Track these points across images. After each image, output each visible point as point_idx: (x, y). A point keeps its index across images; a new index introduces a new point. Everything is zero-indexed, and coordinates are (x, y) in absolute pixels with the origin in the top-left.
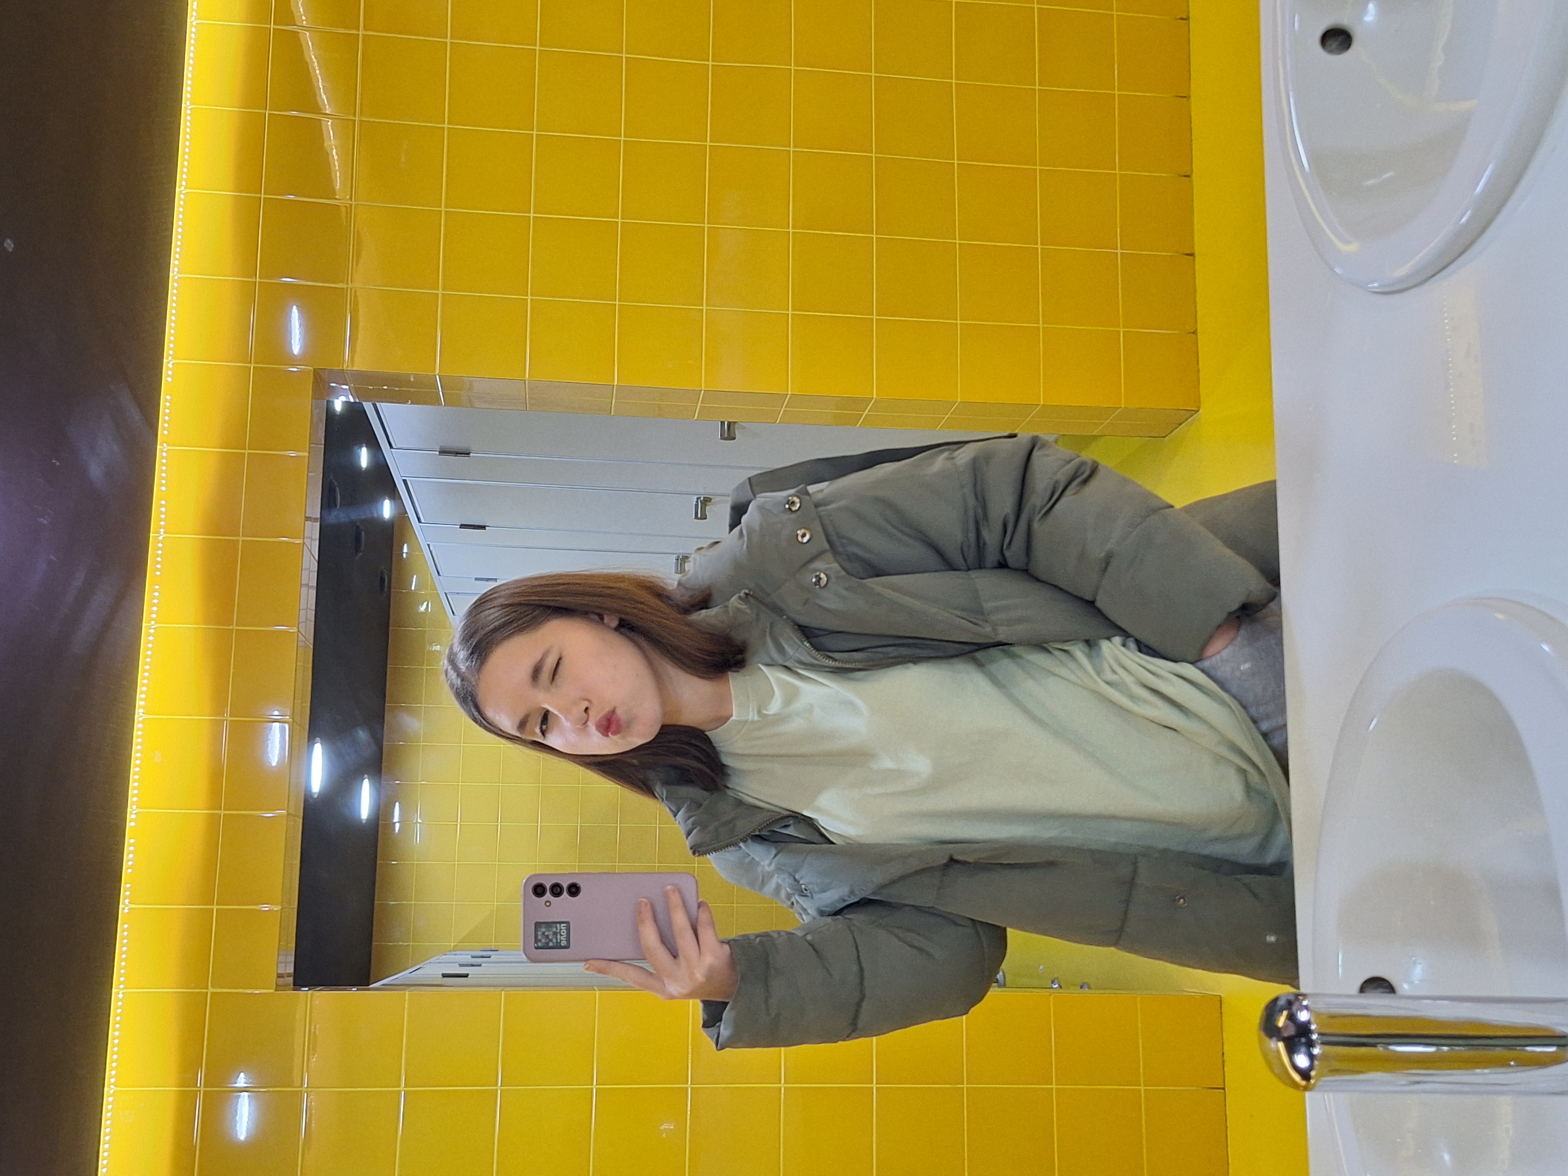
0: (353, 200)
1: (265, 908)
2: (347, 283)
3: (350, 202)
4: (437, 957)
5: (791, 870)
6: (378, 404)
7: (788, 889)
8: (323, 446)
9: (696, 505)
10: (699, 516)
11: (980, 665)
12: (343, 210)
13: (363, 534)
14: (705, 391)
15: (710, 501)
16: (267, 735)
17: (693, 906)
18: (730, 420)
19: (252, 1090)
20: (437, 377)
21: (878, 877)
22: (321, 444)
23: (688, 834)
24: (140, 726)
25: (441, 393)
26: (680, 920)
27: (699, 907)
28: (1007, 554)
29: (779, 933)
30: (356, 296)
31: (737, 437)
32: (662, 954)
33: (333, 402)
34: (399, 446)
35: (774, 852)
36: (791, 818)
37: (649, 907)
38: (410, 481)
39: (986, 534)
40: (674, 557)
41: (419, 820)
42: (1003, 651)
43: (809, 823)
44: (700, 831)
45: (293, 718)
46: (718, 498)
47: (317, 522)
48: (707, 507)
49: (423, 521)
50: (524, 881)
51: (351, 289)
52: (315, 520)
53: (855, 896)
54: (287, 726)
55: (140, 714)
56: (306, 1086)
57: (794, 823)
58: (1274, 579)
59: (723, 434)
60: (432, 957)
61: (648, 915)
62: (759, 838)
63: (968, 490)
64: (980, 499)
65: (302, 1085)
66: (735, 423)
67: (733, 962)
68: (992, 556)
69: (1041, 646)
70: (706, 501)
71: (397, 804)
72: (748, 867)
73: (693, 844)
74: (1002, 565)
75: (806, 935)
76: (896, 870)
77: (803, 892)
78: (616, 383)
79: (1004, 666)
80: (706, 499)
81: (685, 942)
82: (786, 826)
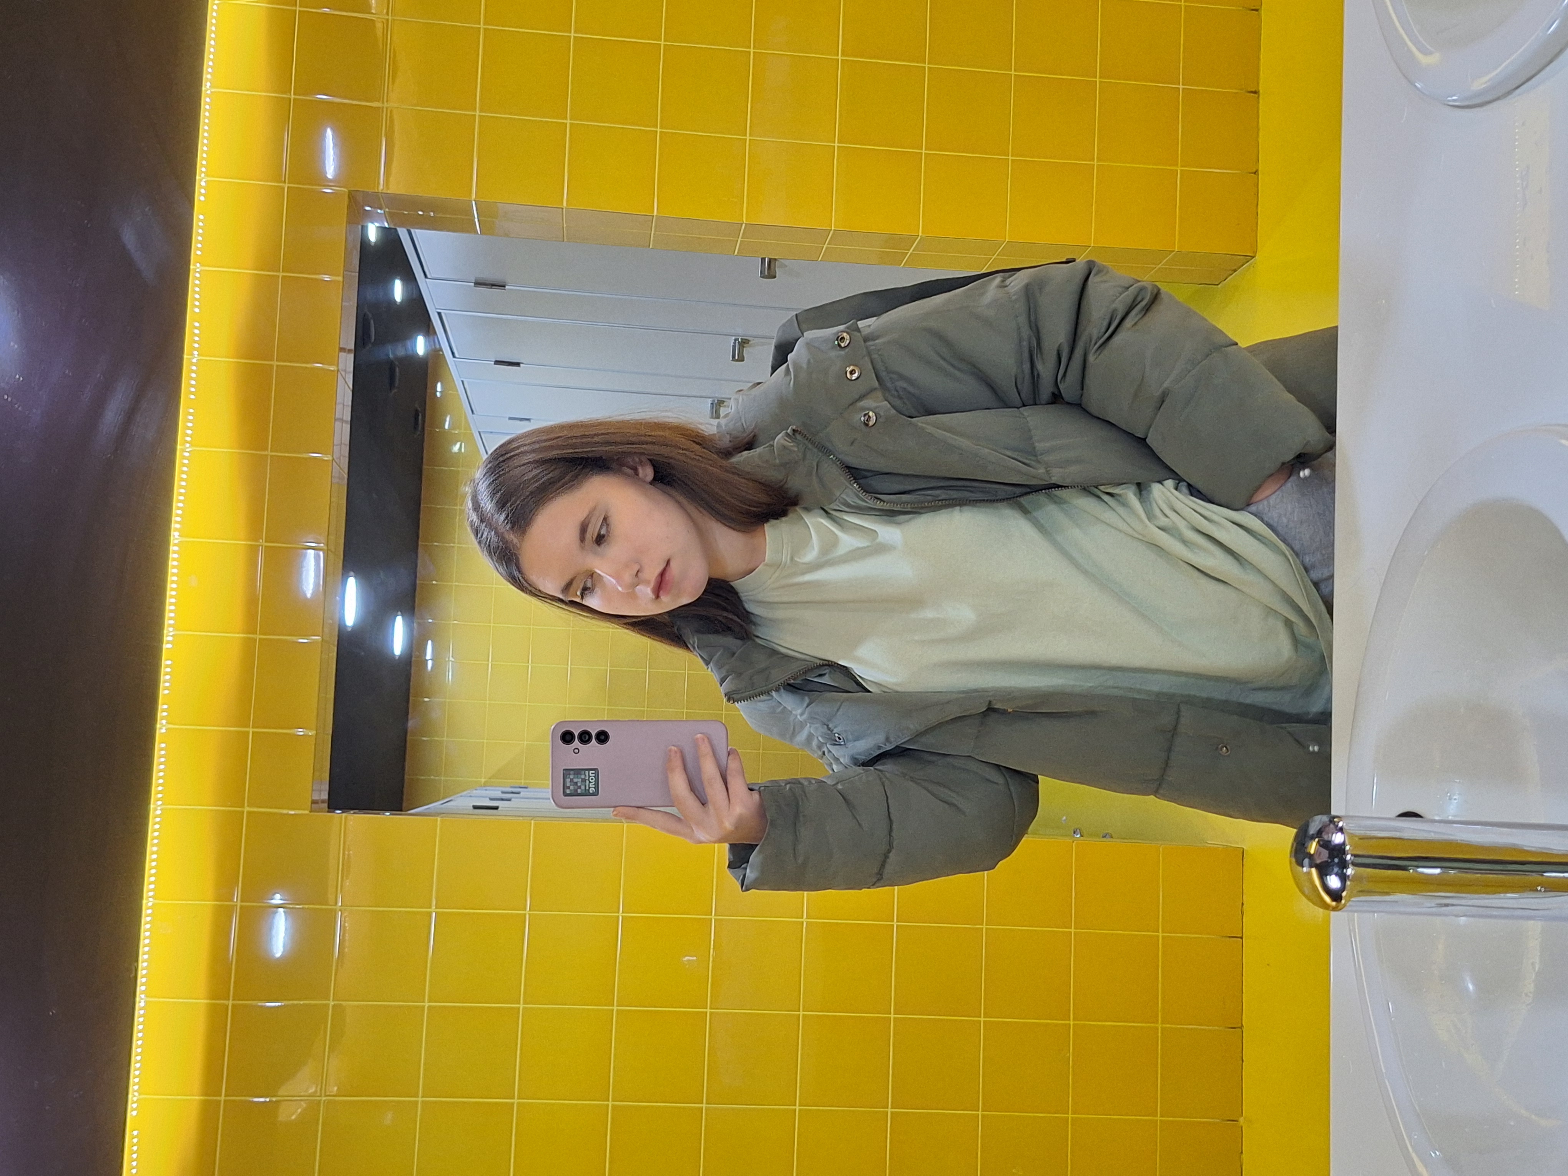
0: (390, 14)
1: (301, 732)
2: (383, 103)
3: (387, 17)
4: (469, 792)
5: (825, 720)
6: (412, 231)
7: (820, 738)
8: (357, 274)
9: (733, 346)
10: (736, 358)
11: (1025, 511)
12: (379, 25)
13: (397, 370)
14: (746, 224)
15: (748, 343)
16: (302, 562)
17: (723, 754)
18: (770, 257)
19: (288, 906)
20: (474, 203)
21: (914, 725)
22: (356, 272)
23: (722, 681)
24: (176, 548)
25: (476, 220)
26: (709, 769)
27: (729, 754)
28: (1061, 386)
29: (809, 780)
30: (391, 117)
31: (777, 276)
32: (691, 802)
33: (367, 227)
34: (434, 276)
35: (807, 700)
36: (826, 667)
37: (678, 755)
38: (445, 314)
39: (1039, 366)
40: (710, 401)
41: (451, 659)
42: (1049, 496)
43: (845, 671)
44: (733, 679)
45: (327, 545)
46: (756, 340)
47: (352, 353)
48: (745, 349)
49: (457, 355)
50: (553, 727)
51: (387, 109)
52: (349, 351)
53: (891, 743)
54: (321, 554)
55: (175, 537)
56: (340, 904)
57: (830, 672)
58: (1331, 428)
59: (763, 272)
60: (464, 791)
61: (677, 763)
62: (792, 688)
63: (1023, 320)
64: (1034, 329)
65: (336, 904)
66: (775, 259)
67: (762, 810)
68: (1046, 390)
69: (1089, 489)
70: (744, 343)
71: (430, 642)
72: (780, 717)
73: (727, 691)
74: (1056, 398)
75: (837, 783)
76: (933, 718)
77: (836, 741)
78: (655, 213)
79: (1049, 511)
80: (744, 341)
81: (715, 790)
82: (821, 675)
